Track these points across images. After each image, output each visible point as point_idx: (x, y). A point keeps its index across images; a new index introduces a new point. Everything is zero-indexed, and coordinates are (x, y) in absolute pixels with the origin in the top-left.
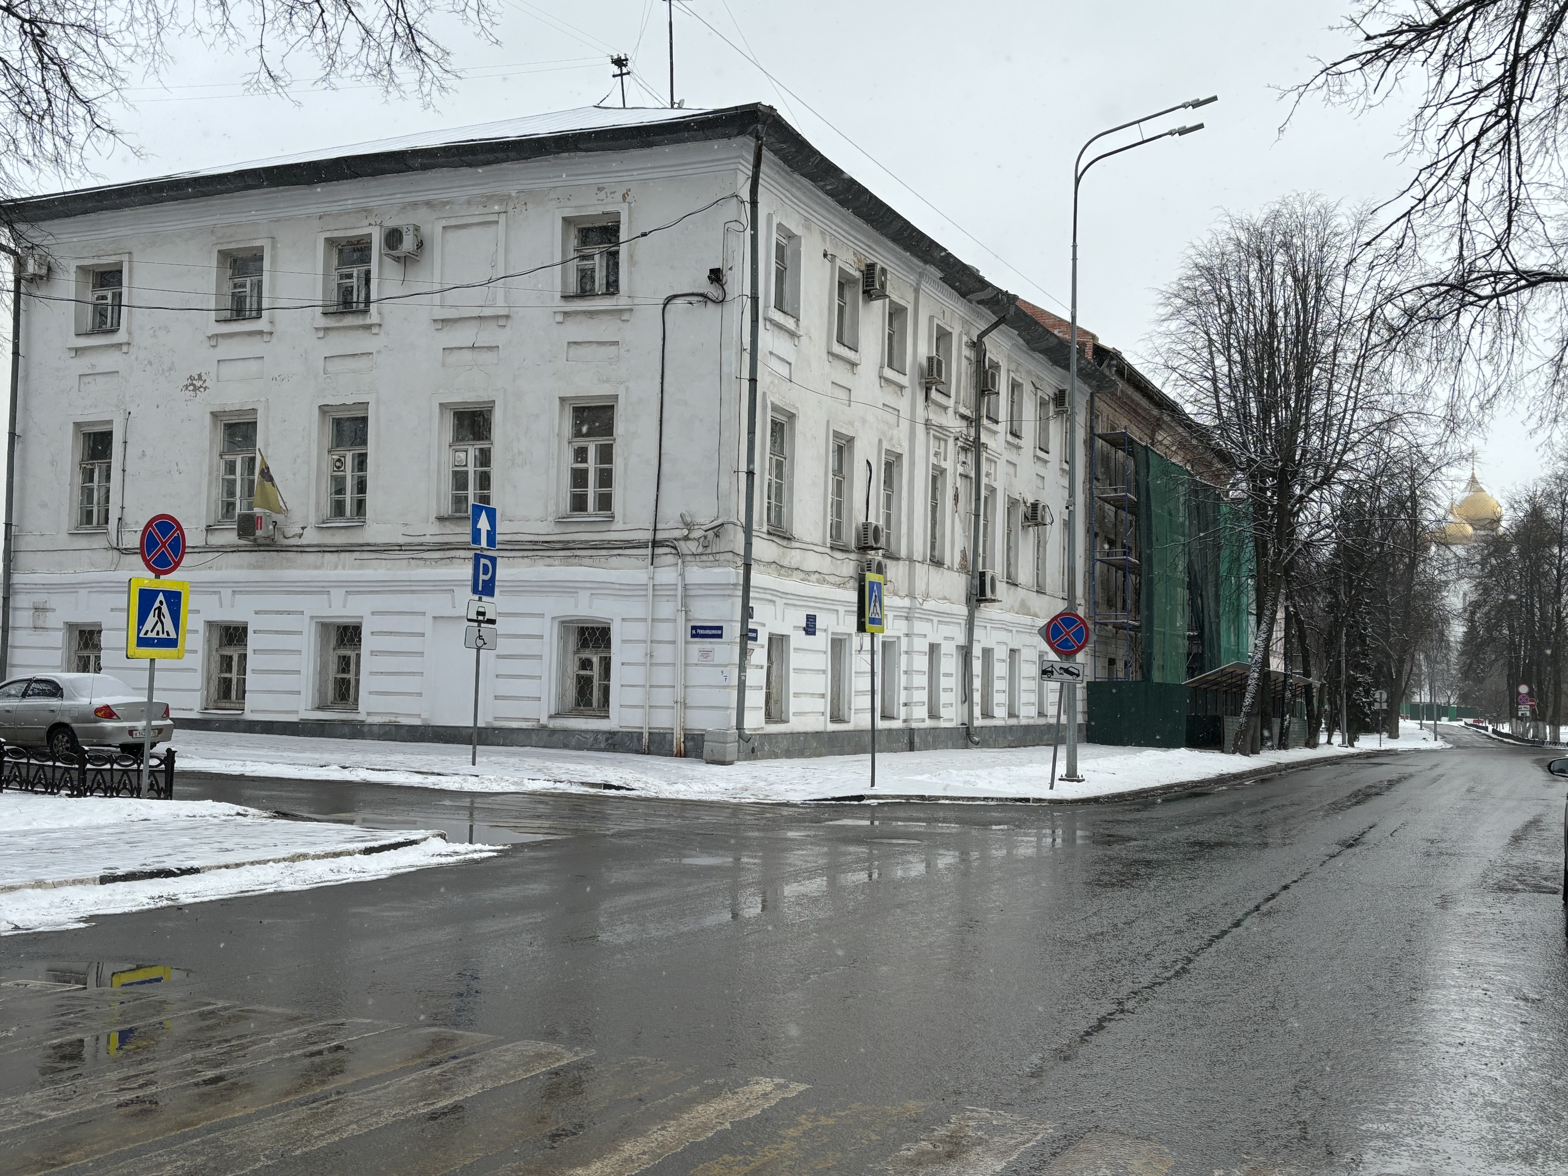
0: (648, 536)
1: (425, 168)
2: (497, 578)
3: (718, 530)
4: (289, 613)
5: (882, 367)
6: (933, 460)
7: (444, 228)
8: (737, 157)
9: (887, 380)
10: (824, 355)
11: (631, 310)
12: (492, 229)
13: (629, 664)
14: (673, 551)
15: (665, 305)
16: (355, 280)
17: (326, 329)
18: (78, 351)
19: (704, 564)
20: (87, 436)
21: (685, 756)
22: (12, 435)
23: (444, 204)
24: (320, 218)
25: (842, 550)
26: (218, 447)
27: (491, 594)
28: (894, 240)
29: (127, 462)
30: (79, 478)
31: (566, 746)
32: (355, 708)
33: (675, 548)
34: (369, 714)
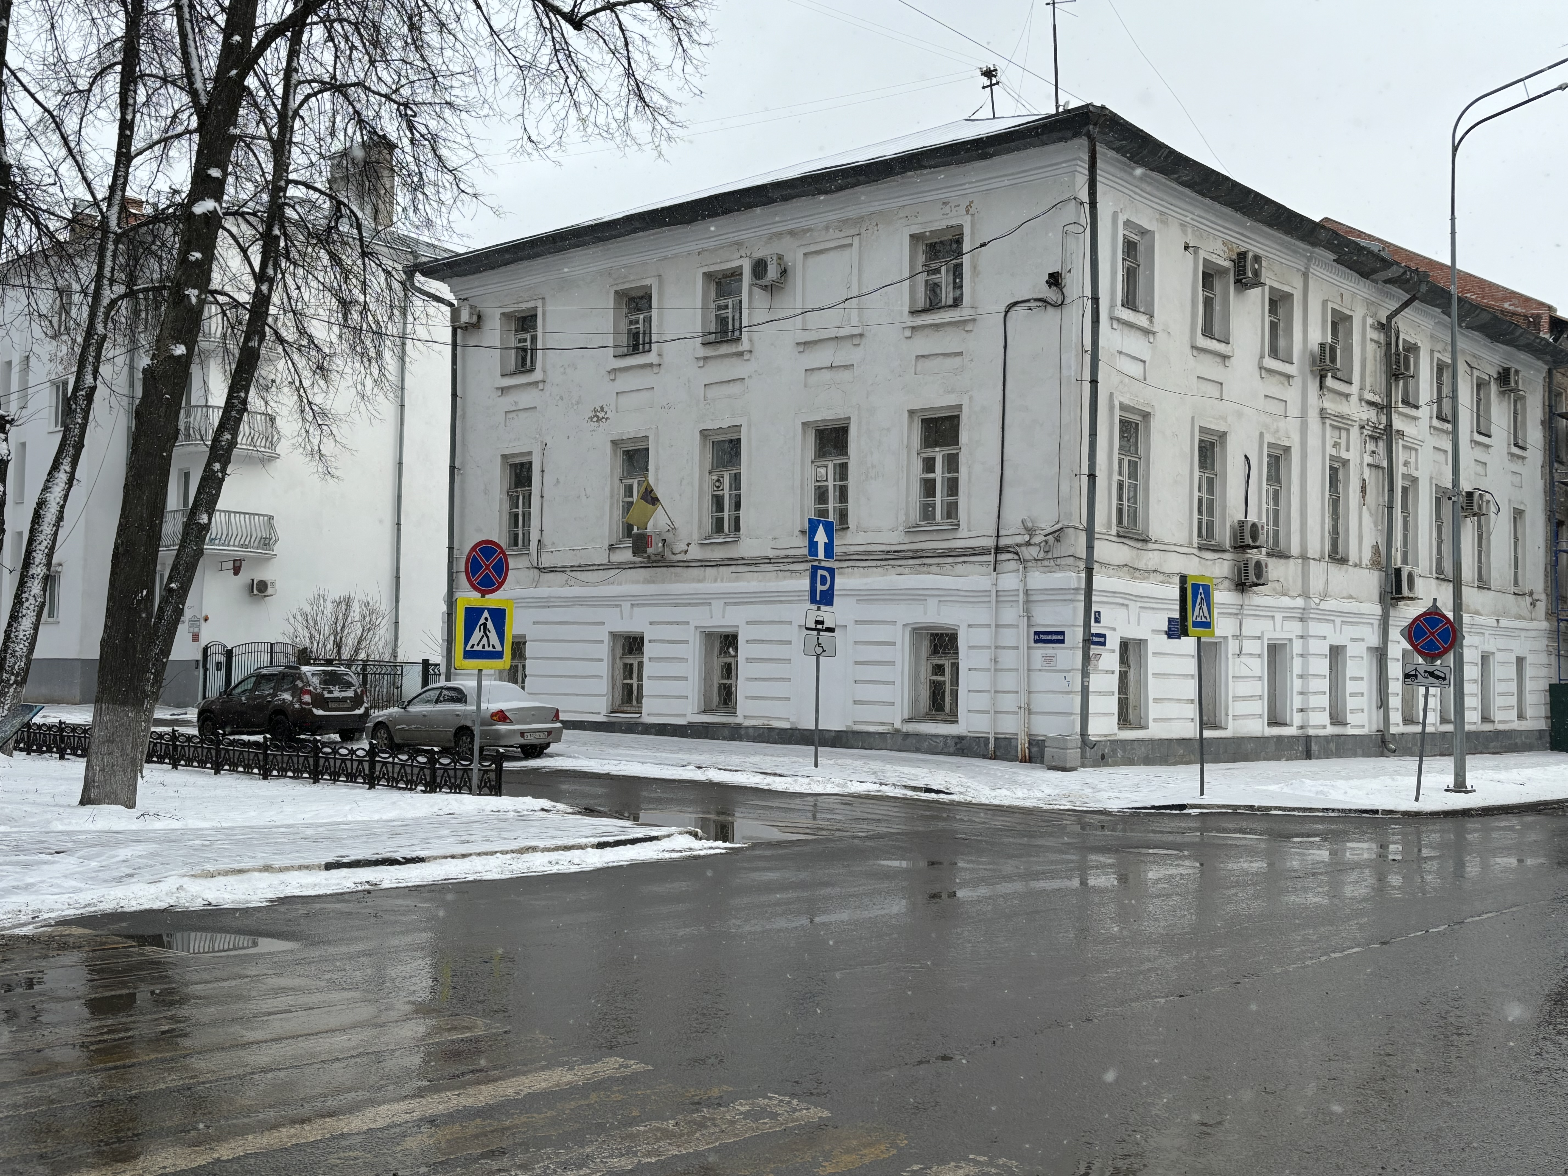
0: (990, 542)
1: (786, 199)
2: (836, 587)
3: (1058, 534)
4: (678, 623)
5: (1262, 357)
6: (1330, 451)
7: (805, 254)
8: (1075, 159)
9: (1270, 371)
10: (1188, 350)
11: (974, 320)
12: (847, 253)
13: (975, 670)
14: (1016, 557)
15: (1006, 313)
16: (730, 311)
17: (705, 358)
18: (503, 390)
19: (1046, 569)
20: (513, 466)
21: (1030, 761)
22: (452, 468)
23: (805, 231)
24: (699, 253)
25: (1214, 551)
26: (619, 471)
27: (830, 603)
28: (1270, 225)
29: (545, 489)
30: (507, 506)
31: (918, 750)
32: (733, 712)
33: (1017, 554)
34: (745, 717)
